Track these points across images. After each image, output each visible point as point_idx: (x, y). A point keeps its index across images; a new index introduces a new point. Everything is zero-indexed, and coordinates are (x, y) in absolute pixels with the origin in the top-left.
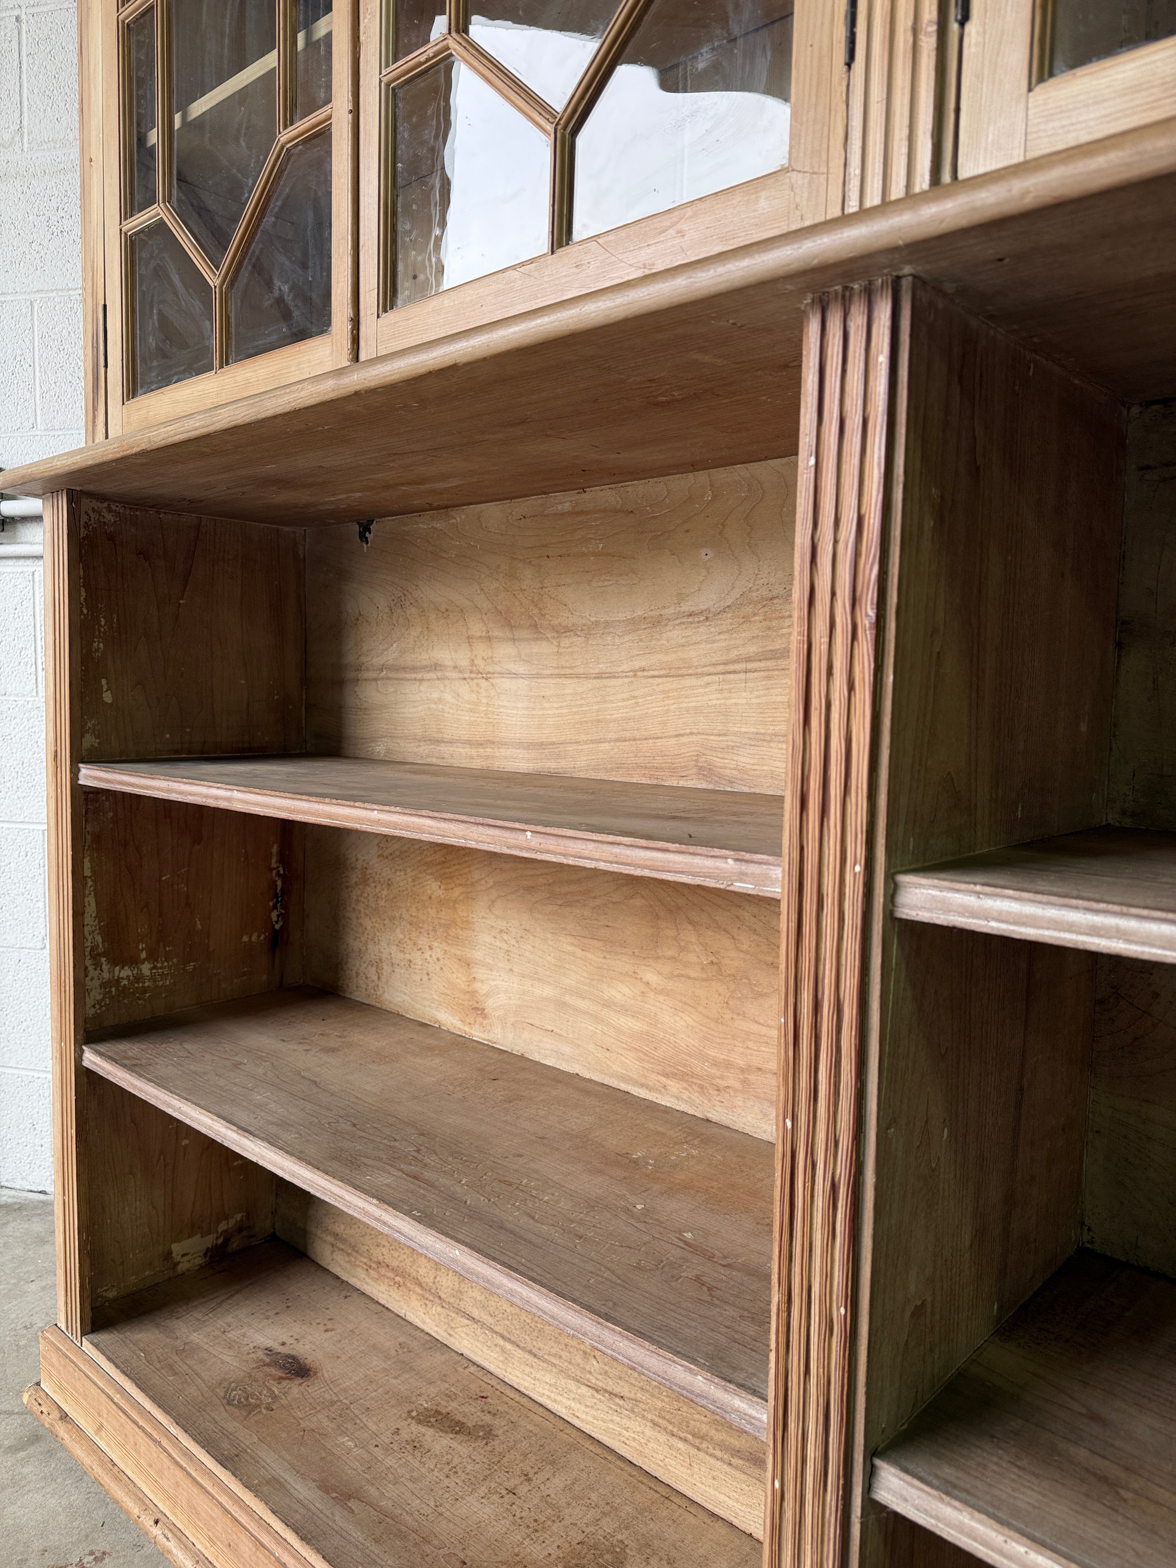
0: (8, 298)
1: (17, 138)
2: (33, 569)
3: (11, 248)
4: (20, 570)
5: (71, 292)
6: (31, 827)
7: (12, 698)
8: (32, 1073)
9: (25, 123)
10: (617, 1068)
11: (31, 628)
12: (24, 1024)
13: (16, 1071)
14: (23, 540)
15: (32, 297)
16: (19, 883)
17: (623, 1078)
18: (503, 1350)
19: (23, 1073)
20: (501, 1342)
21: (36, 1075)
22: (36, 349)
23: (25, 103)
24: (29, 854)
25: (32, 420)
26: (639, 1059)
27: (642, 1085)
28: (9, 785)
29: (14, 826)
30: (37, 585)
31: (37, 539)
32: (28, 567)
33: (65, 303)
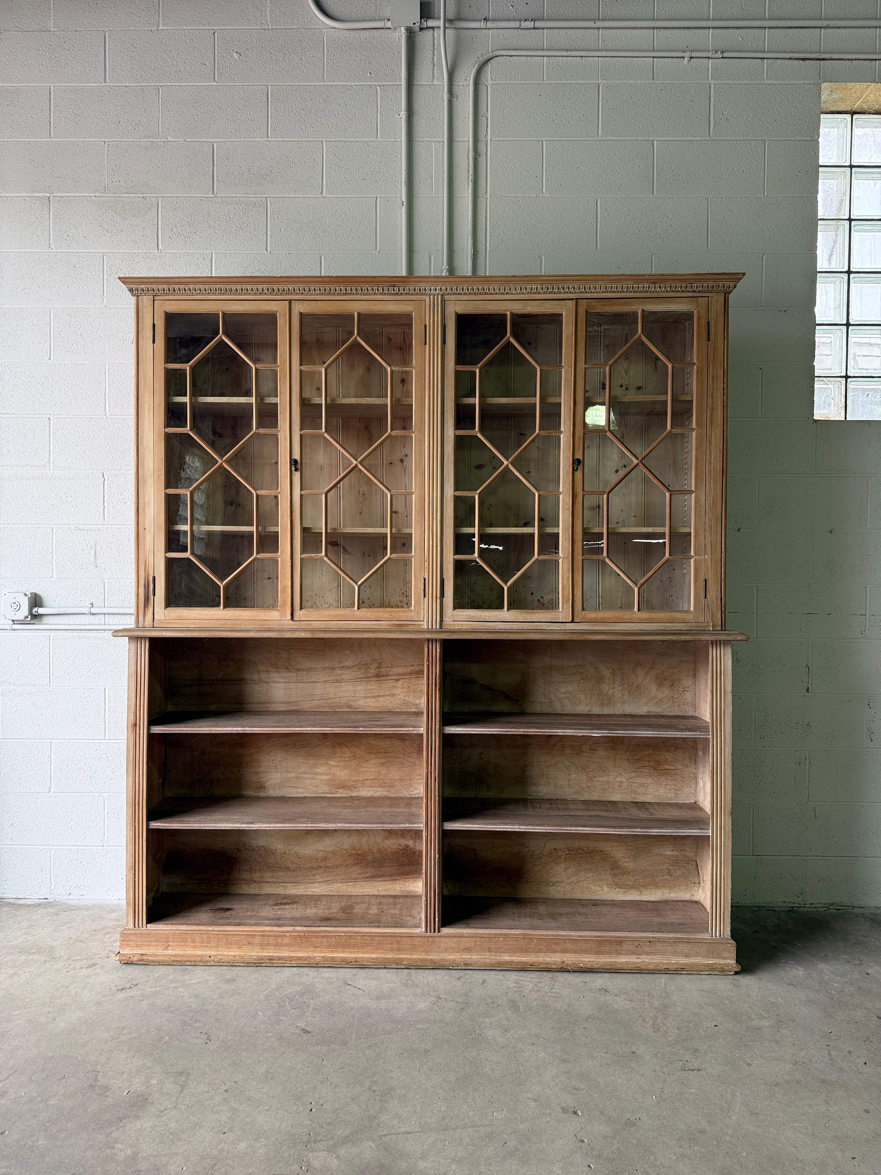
0: (41, 526)
1: (47, 464)
2: (49, 634)
3: (43, 506)
4: (43, 634)
5: (71, 526)
6: (45, 741)
7: (37, 687)
8: (42, 847)
9: (51, 458)
10: (321, 791)
11: (48, 658)
12: (39, 825)
13: (34, 847)
14: (45, 622)
15: (53, 526)
16: (38, 765)
17: (323, 793)
18: (283, 886)
19: (38, 847)
20: (282, 884)
21: (44, 847)
22: (54, 547)
23: (52, 452)
24: (44, 752)
25: (51, 574)
26: (329, 786)
27: (330, 793)
28: (35, 723)
29: (37, 741)
30: (51, 641)
31: (52, 622)
32: (47, 633)
33: (68, 530)
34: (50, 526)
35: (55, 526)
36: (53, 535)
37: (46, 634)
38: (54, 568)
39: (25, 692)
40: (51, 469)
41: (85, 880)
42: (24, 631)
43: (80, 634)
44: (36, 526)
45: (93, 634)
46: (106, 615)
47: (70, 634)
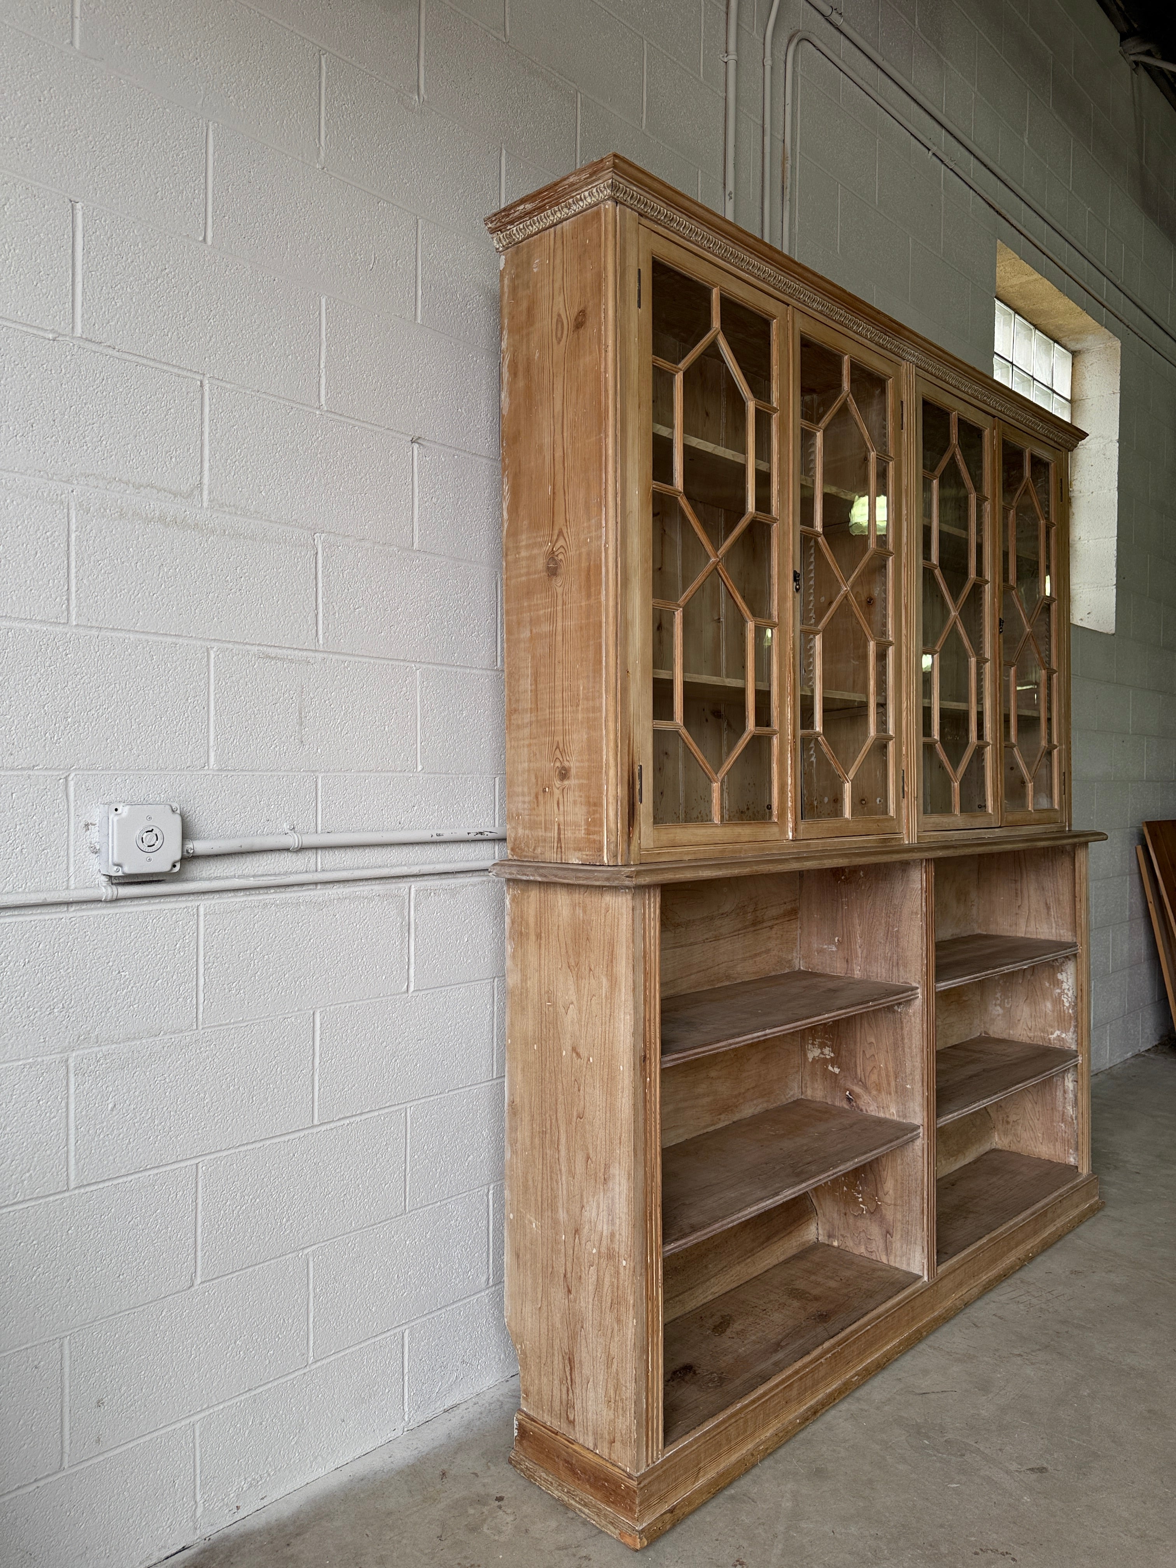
1: (195, 493)
2: (197, 904)
30: (202, 918)
31: (204, 874)
32: (191, 903)
33: (243, 656)
34: (204, 644)
35: (213, 644)
36: (208, 665)
37: (189, 904)
38: (211, 743)
39: (136, 1055)
40: (205, 505)
41: (270, 1459)
42: (136, 902)
43: (266, 897)
44: (169, 640)
45: (292, 895)
46: (319, 852)
47: (245, 899)
